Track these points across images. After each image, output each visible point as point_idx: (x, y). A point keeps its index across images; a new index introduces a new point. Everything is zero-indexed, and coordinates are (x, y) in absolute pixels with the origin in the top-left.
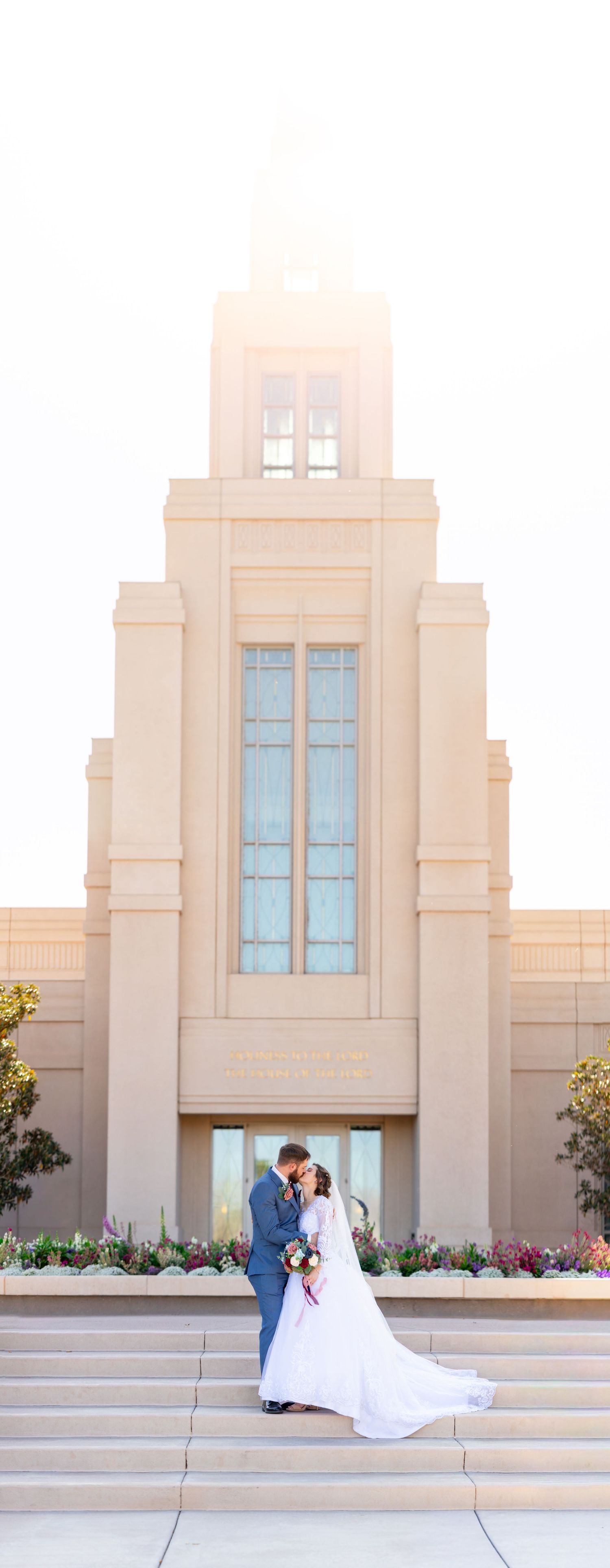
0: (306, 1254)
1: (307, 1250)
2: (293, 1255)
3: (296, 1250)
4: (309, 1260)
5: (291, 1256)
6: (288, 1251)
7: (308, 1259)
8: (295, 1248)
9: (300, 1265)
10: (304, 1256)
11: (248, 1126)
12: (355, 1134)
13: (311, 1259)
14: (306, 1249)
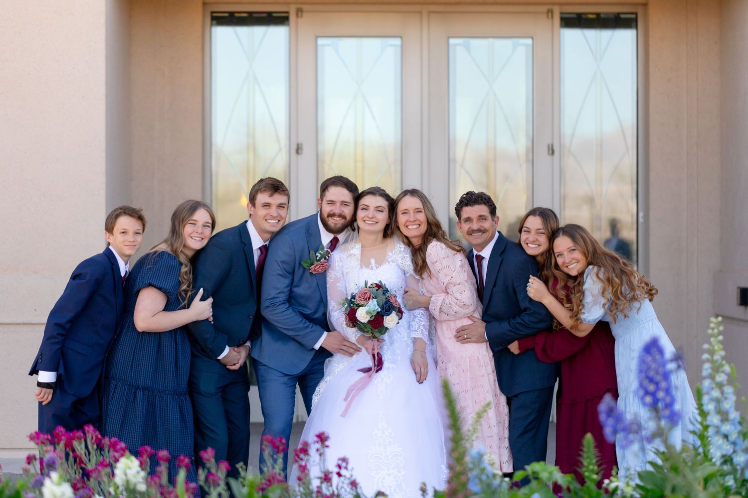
0: (382, 308)
1: (386, 303)
2: (362, 306)
3: (369, 298)
4: (385, 317)
5: (359, 306)
6: (357, 298)
7: (383, 316)
8: (368, 295)
9: (369, 321)
10: (379, 310)
11: (299, 12)
12: (572, 37)
13: (388, 317)
14: (384, 300)
